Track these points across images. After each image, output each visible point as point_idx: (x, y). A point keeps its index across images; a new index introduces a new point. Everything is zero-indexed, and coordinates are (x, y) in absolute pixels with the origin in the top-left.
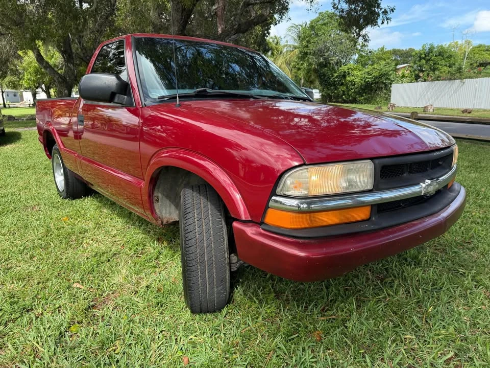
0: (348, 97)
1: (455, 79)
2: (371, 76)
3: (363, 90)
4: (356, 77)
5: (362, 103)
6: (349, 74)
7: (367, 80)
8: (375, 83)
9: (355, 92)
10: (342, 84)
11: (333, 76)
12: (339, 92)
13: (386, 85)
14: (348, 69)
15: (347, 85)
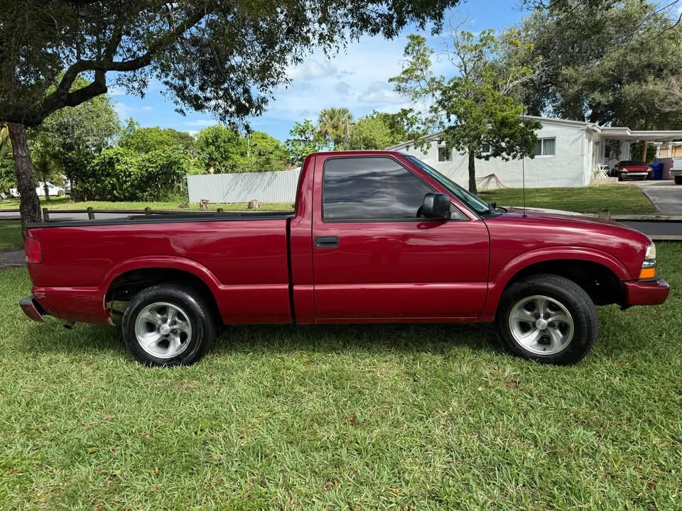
0: (121, 192)
1: (266, 171)
2: (154, 165)
3: (147, 183)
4: (130, 166)
5: (146, 201)
6: (118, 161)
7: (150, 169)
8: (162, 174)
9: (132, 185)
10: (108, 175)
11: (89, 163)
12: (106, 186)
13: (178, 176)
14: (116, 155)
15: (117, 176)
